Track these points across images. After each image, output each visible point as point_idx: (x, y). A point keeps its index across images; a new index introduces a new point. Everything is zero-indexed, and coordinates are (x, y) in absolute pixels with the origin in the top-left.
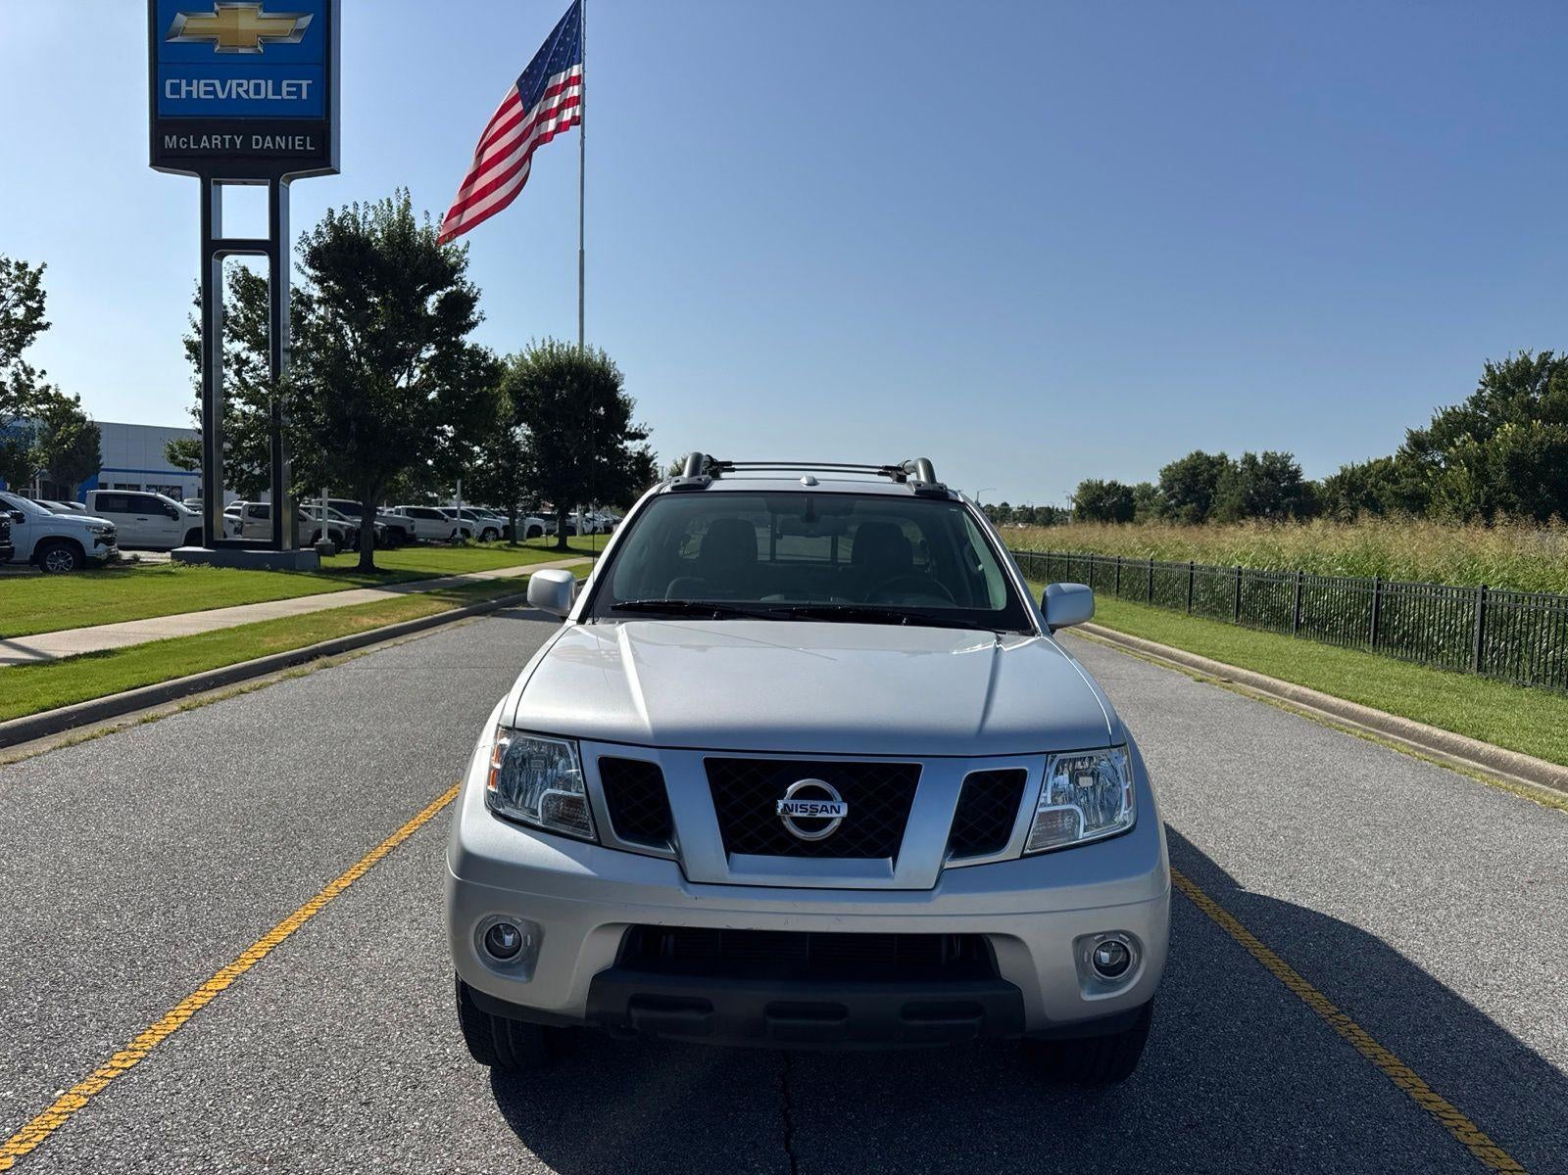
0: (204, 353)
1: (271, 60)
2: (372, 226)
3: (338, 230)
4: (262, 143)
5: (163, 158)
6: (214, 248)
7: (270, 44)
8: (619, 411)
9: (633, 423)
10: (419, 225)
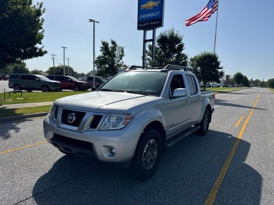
0: (143, 58)
1: (154, 9)
2: (168, 35)
3: (162, 36)
4: (152, 23)
5: (139, 28)
6: (145, 41)
7: (154, 7)
8: (218, 64)
9: (220, 66)
10: (175, 33)
